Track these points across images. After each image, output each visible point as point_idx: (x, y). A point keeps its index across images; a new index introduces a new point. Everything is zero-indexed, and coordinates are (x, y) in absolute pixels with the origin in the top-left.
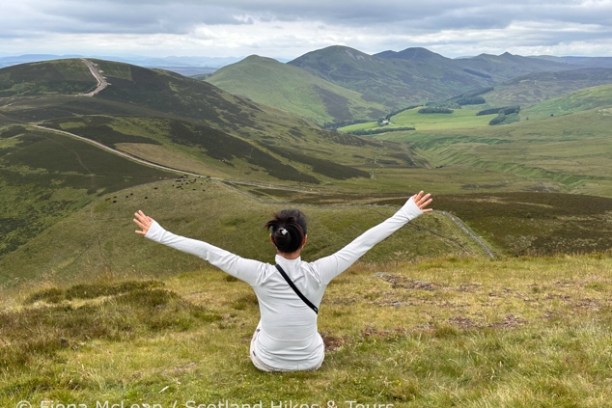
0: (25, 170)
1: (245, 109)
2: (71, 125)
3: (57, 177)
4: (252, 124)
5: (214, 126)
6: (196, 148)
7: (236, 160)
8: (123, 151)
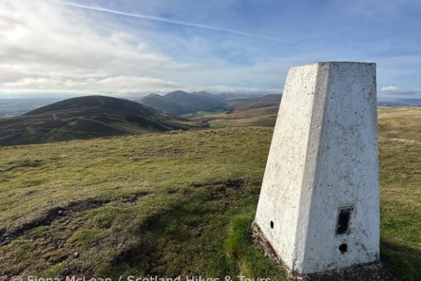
0: (79, 132)
1: (150, 111)
2: (93, 117)
3: (91, 134)
4: (153, 115)
5: (141, 116)
6: (136, 124)
7: (149, 127)
8: (112, 125)
